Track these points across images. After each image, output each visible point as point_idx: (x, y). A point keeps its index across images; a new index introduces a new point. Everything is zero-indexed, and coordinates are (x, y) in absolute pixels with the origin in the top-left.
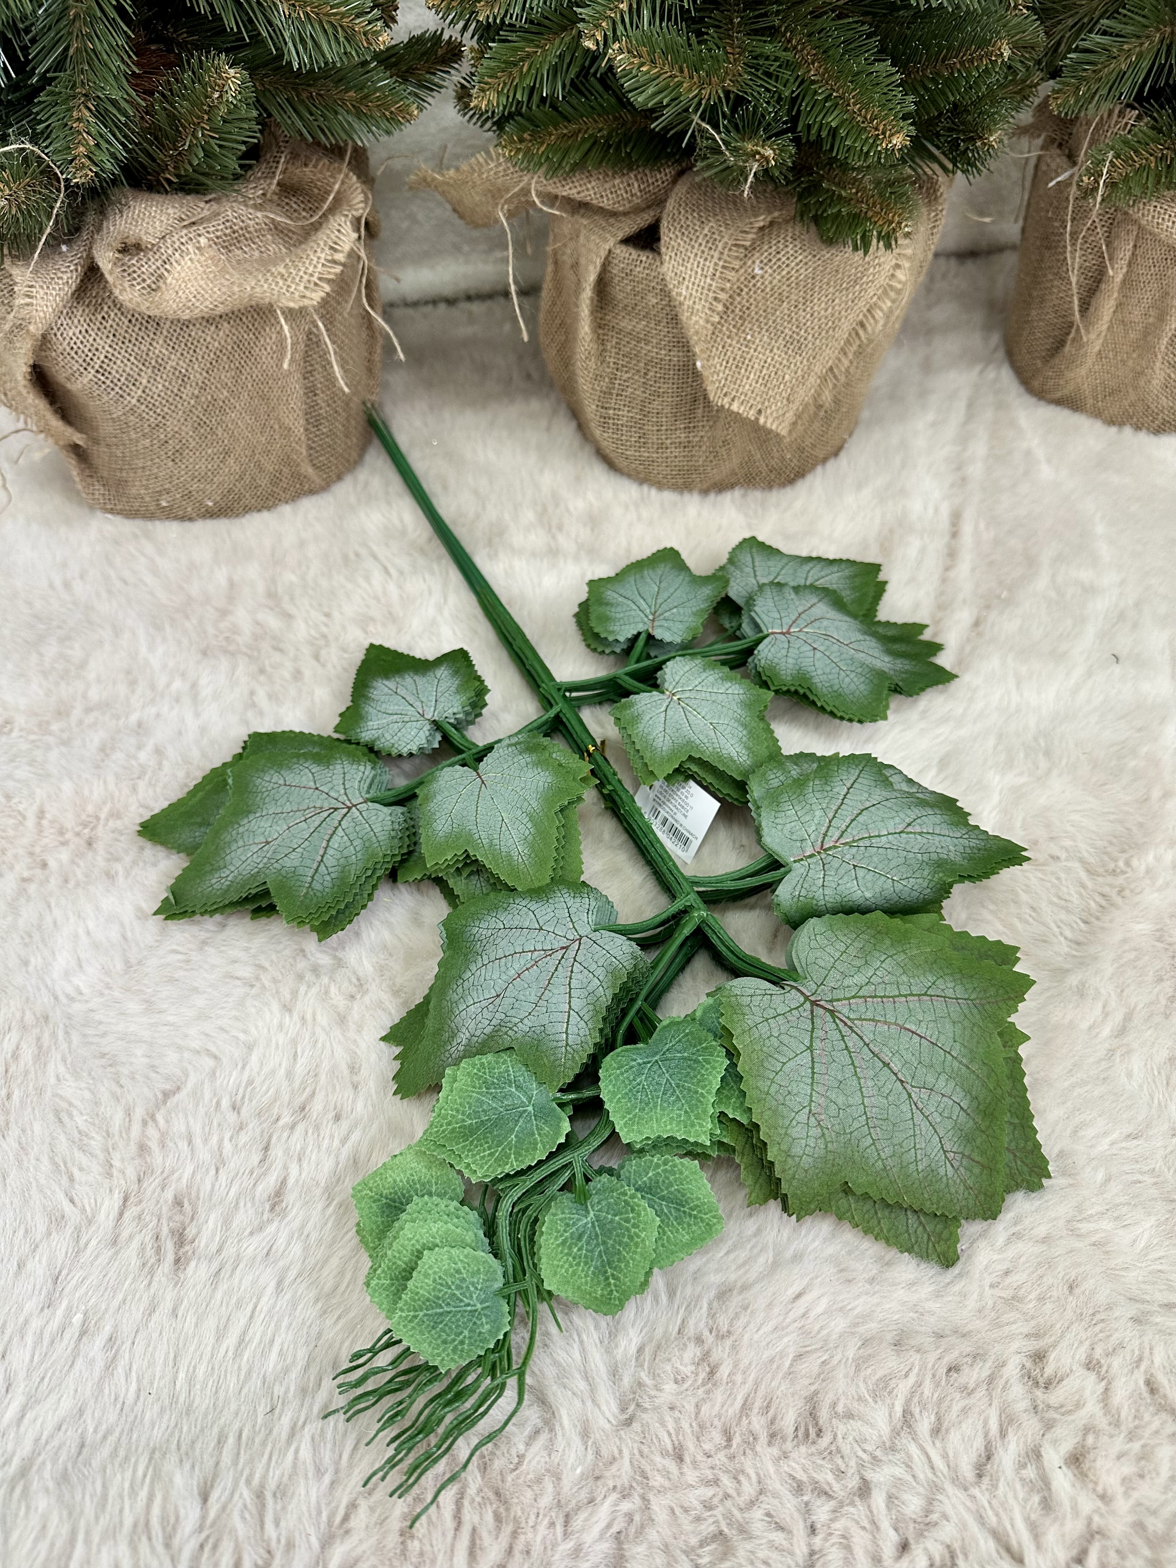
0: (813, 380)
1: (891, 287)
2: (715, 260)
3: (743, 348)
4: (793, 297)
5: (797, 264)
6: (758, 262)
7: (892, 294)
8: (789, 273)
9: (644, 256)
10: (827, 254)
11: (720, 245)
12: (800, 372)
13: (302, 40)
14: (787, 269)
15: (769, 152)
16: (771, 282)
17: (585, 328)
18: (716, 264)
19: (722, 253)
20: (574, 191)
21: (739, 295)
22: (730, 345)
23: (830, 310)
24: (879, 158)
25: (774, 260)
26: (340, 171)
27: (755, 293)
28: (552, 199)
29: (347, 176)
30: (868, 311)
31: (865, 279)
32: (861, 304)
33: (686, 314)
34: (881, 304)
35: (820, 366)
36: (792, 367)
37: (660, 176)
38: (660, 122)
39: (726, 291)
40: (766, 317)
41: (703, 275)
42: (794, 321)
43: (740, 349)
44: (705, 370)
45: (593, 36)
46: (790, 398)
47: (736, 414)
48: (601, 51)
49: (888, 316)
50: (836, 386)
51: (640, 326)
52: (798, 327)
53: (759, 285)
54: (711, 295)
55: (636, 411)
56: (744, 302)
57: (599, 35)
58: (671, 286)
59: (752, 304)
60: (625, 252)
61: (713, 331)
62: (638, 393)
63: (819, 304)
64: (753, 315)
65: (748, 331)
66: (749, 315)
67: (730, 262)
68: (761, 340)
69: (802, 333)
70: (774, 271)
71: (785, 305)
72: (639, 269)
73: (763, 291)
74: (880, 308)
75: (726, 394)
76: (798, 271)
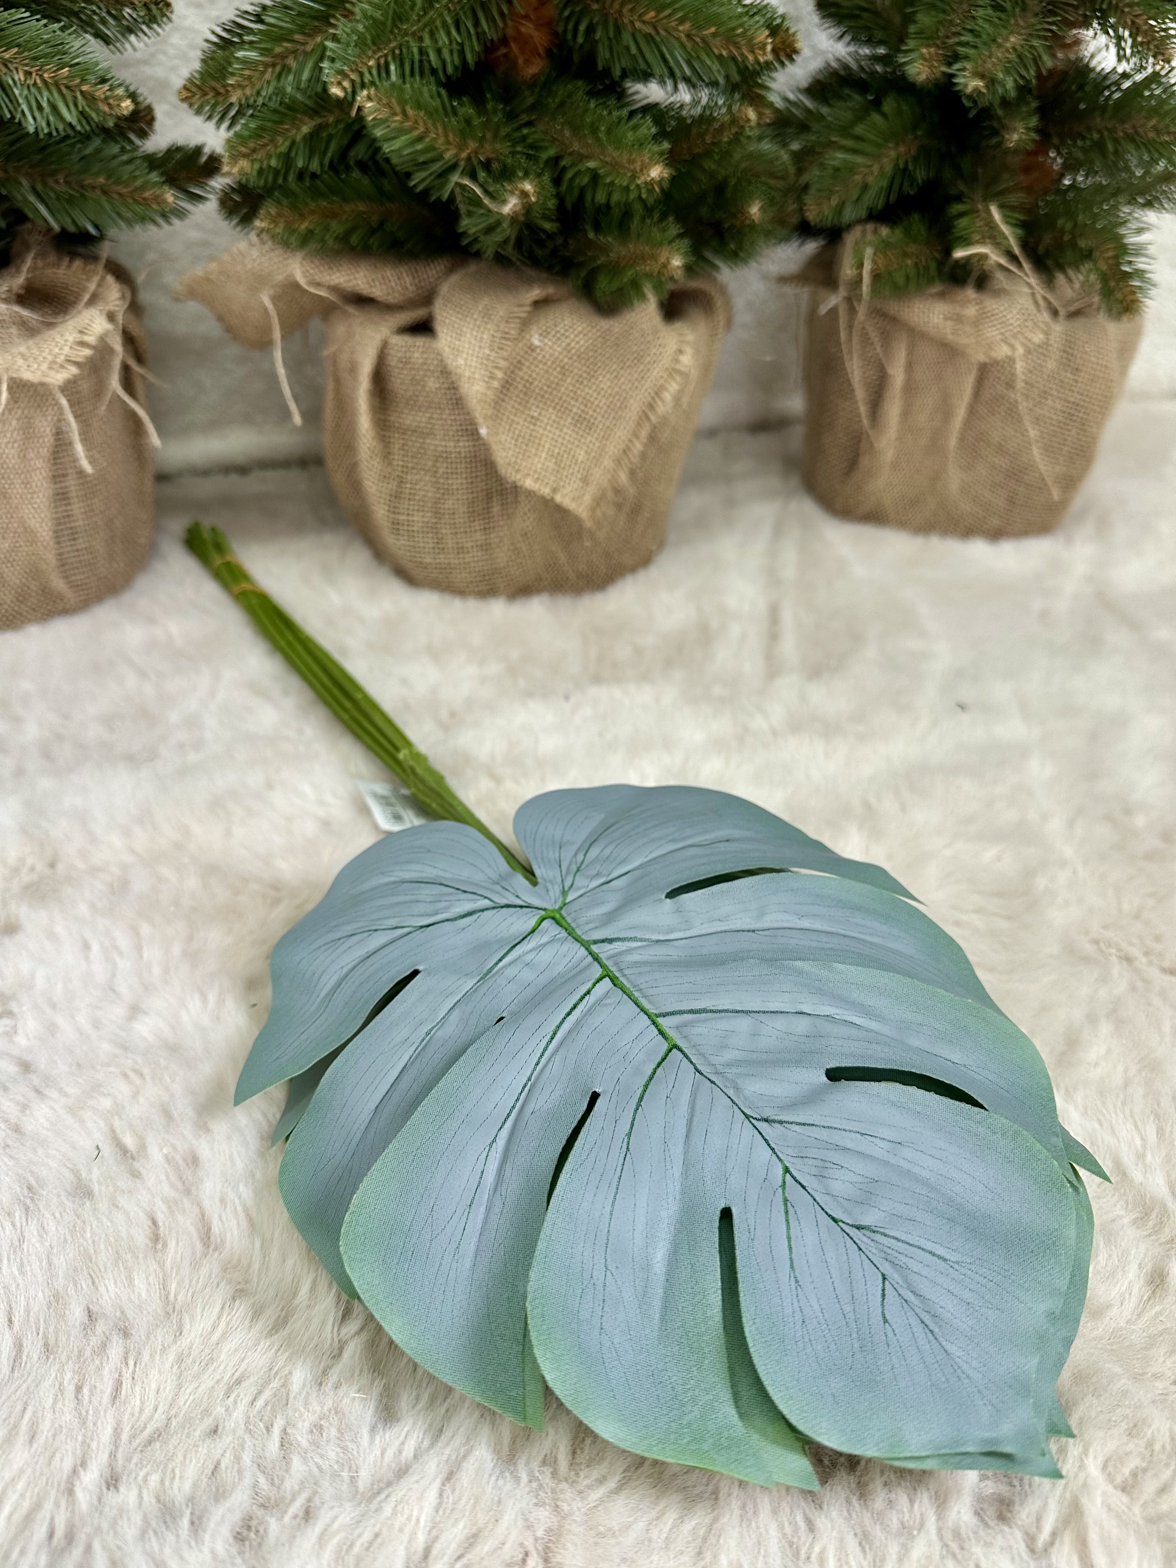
0: (608, 463)
1: (678, 371)
2: (492, 332)
3: (532, 427)
4: (576, 371)
5: (576, 336)
6: (537, 336)
7: (678, 378)
8: (569, 344)
9: (420, 341)
10: (605, 324)
11: (496, 319)
12: (593, 454)
13: (40, 108)
14: (568, 341)
15: (528, 187)
16: (551, 355)
17: (364, 422)
18: (493, 336)
19: (497, 326)
20: (342, 279)
21: (520, 369)
22: (518, 424)
23: (616, 389)
24: (640, 194)
25: (553, 333)
26: (95, 272)
28: (318, 285)
29: (103, 279)
30: (656, 393)
31: (648, 359)
32: (648, 384)
33: (467, 386)
34: (668, 386)
35: (613, 448)
36: (585, 447)
37: (432, 271)
38: (419, 181)
39: (505, 359)
40: (551, 394)
41: (480, 347)
42: (580, 399)
43: (528, 428)
44: (492, 441)
45: (339, 83)
46: (585, 481)
47: (530, 493)
48: (350, 98)
49: (677, 399)
50: (632, 473)
51: (424, 419)
52: (586, 405)
53: (540, 358)
54: (491, 364)
55: (429, 515)
56: (526, 377)
57: (346, 84)
58: (449, 362)
59: (535, 379)
60: (400, 342)
61: (496, 403)
62: (430, 495)
63: (605, 382)
64: (537, 390)
65: (534, 408)
66: (533, 391)
67: (506, 333)
68: (549, 419)
69: (591, 412)
70: (554, 343)
71: (569, 380)
72: (416, 355)
73: (545, 364)
74: (667, 391)
75: (518, 471)
76: (578, 342)
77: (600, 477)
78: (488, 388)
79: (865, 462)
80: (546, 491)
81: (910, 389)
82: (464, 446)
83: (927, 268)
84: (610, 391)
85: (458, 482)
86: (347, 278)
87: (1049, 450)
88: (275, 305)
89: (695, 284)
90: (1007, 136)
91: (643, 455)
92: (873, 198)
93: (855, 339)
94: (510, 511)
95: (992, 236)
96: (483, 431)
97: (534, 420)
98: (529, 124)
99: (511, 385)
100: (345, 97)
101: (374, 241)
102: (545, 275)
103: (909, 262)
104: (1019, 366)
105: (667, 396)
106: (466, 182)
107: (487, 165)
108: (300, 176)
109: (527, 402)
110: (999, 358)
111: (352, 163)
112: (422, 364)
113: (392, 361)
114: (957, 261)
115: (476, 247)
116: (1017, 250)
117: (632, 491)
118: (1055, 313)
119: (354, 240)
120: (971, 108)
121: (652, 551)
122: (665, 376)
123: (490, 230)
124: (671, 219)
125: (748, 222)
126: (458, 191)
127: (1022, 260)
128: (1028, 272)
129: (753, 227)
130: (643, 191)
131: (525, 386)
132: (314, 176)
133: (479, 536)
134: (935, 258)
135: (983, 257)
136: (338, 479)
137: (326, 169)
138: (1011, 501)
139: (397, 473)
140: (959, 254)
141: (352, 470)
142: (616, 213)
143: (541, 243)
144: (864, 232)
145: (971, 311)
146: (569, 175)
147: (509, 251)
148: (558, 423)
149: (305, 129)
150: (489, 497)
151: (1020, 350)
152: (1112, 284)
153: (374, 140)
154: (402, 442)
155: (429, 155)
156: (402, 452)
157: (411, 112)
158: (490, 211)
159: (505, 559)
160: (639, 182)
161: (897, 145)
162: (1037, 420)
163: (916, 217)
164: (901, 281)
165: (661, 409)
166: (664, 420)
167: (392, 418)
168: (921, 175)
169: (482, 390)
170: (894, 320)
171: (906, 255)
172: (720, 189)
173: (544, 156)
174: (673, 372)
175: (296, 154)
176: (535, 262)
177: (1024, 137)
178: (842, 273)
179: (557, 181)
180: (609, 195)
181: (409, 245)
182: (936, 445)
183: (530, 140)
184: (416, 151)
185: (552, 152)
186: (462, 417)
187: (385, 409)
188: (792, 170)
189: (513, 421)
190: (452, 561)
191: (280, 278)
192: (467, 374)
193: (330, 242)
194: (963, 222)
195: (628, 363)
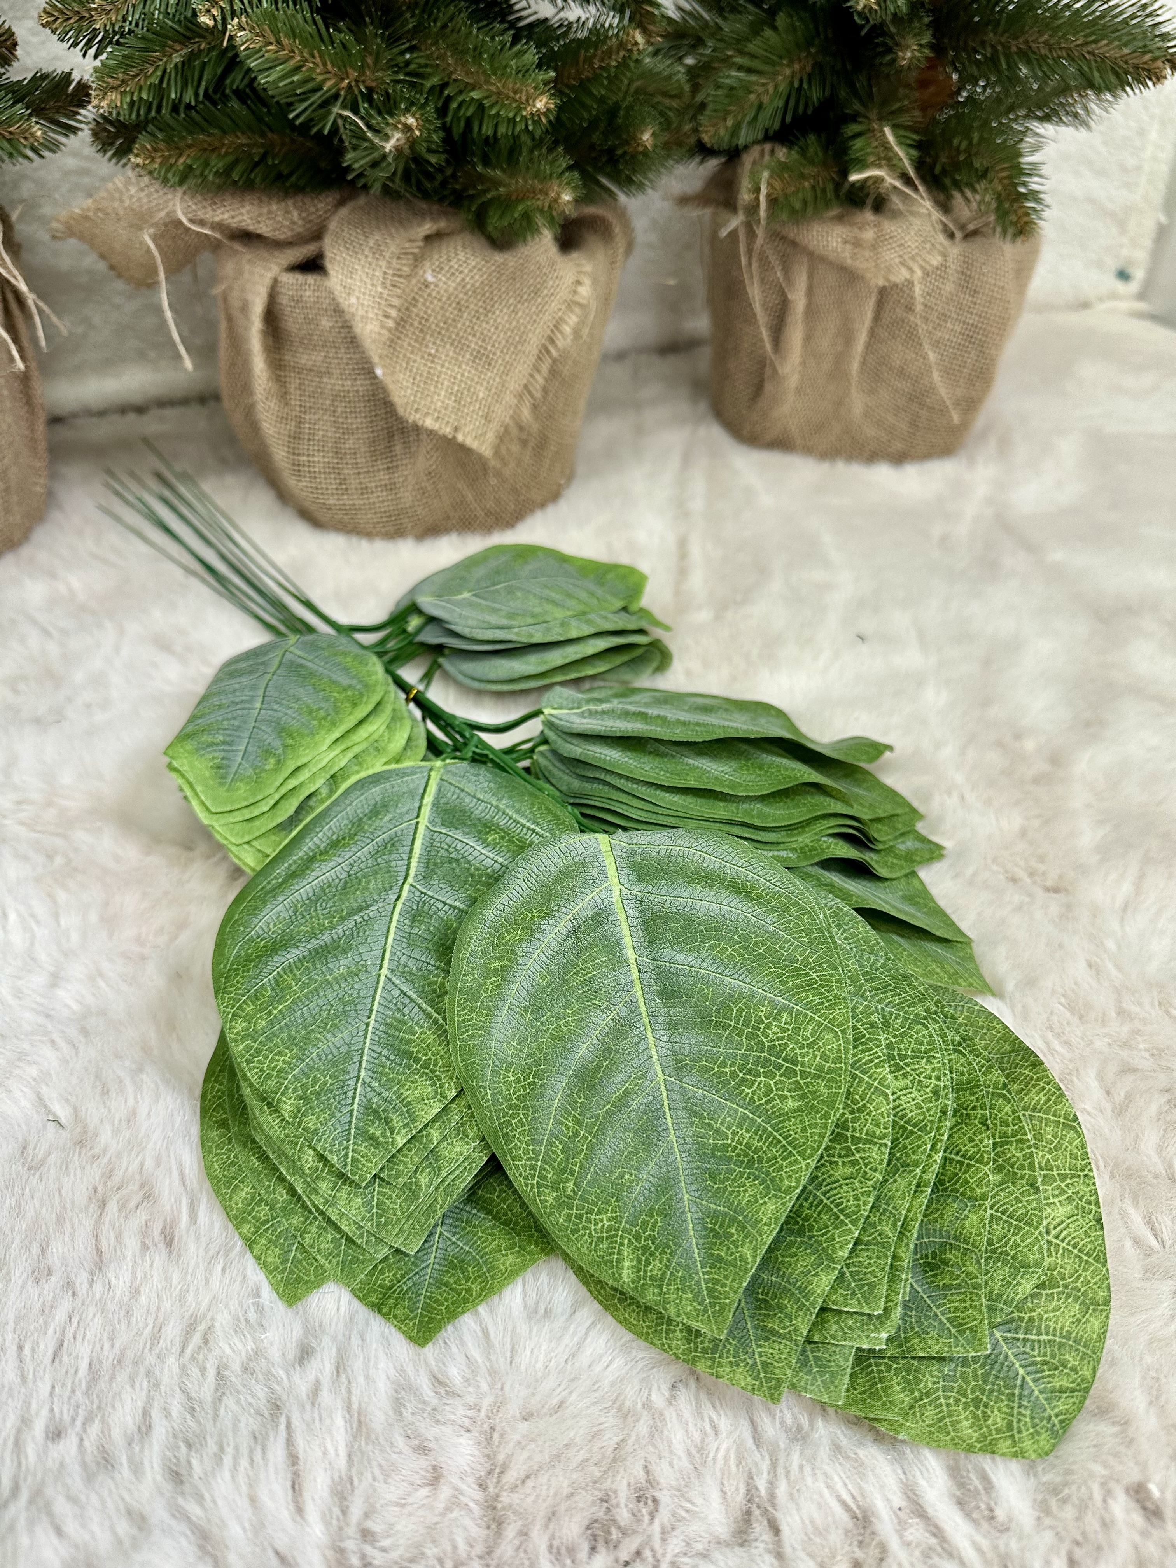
0: (509, 399)
1: (577, 303)
2: (384, 269)
3: (429, 364)
4: (472, 306)
5: (470, 271)
6: (430, 271)
7: (577, 310)
8: (463, 280)
9: (311, 279)
10: (499, 258)
11: (387, 255)
12: (493, 390)
14: (462, 276)
15: (411, 121)
16: (446, 291)
17: (259, 364)
18: (385, 273)
19: (389, 262)
20: (226, 216)
21: (415, 306)
22: (415, 361)
23: (514, 323)
24: (527, 126)
25: (447, 268)
27: (432, 303)
28: (202, 223)
30: (555, 326)
31: (546, 292)
32: (547, 317)
33: (360, 325)
34: (566, 318)
35: (514, 384)
36: (485, 384)
37: (321, 204)
38: (298, 113)
39: (399, 297)
40: (448, 330)
41: (373, 285)
42: (478, 334)
43: (425, 365)
44: (388, 382)
45: (208, 11)
46: (487, 418)
47: (431, 433)
48: (220, 27)
49: (577, 332)
50: (535, 407)
51: (320, 359)
52: (484, 341)
53: (434, 294)
54: (383, 303)
55: (331, 455)
56: (422, 314)
57: (214, 11)
58: (341, 300)
59: (430, 316)
60: (289, 279)
61: (392, 341)
62: (329, 434)
63: (502, 316)
64: (433, 326)
65: (430, 345)
66: (429, 328)
67: (399, 270)
68: (447, 355)
69: (489, 348)
70: (448, 279)
71: (465, 315)
72: (308, 293)
73: (440, 300)
74: (567, 323)
75: (417, 410)
76: (472, 277)
77: (502, 414)
78: (383, 326)
79: (769, 387)
80: (447, 431)
81: (811, 312)
82: (362, 385)
83: (824, 190)
84: (507, 326)
85: (357, 422)
86: (232, 213)
87: (947, 372)
88: (157, 245)
89: (590, 210)
90: (900, 54)
91: (545, 390)
92: (769, 119)
93: (755, 265)
94: (413, 450)
95: (888, 160)
96: (379, 372)
97: (433, 357)
98: (411, 49)
99: (406, 322)
100: (215, 26)
101: (257, 175)
102: (435, 207)
103: (806, 184)
104: (918, 289)
105: (567, 329)
106: (348, 113)
107: (368, 97)
108: (175, 109)
109: (424, 339)
110: (898, 281)
111: (228, 91)
112: (314, 303)
113: (284, 300)
114: (853, 184)
115: (361, 182)
116: (912, 173)
117: (535, 427)
118: (952, 236)
119: (235, 176)
120: (863, 26)
121: (560, 485)
122: (563, 307)
123: (375, 164)
124: (561, 149)
125: (641, 149)
126: (340, 122)
127: (917, 182)
128: (924, 195)
129: (646, 153)
130: (530, 122)
131: (420, 323)
132: (188, 107)
133: (383, 476)
134: (833, 179)
135: (879, 180)
136: (237, 418)
137: (201, 98)
138: (913, 424)
139: (294, 413)
140: (854, 177)
141: (250, 411)
142: (504, 145)
143: (430, 177)
144: (762, 153)
145: (869, 235)
146: (454, 105)
147: (398, 185)
148: (457, 360)
149: (177, 58)
150: (391, 436)
151: (919, 273)
152: (1007, 205)
153: (249, 70)
154: (298, 381)
155: (310, 86)
156: (298, 392)
157: (285, 41)
158: (373, 143)
159: (410, 499)
160: (524, 113)
161: (792, 61)
162: (936, 344)
163: (812, 138)
164: (798, 205)
165: (560, 343)
166: (565, 354)
167: (287, 357)
168: (816, 95)
169: (377, 329)
170: (794, 244)
171: (802, 176)
172: (612, 113)
173: (428, 84)
174: (571, 305)
175: (169, 84)
176: (426, 195)
177: (917, 54)
178: (740, 197)
179: (442, 112)
180: (496, 127)
181: (293, 179)
182: (838, 372)
183: (412, 67)
184: (293, 82)
185: (435, 80)
186: (358, 356)
187: (279, 349)
188: (687, 88)
189: (409, 358)
190: (357, 502)
191: (163, 214)
192: (361, 312)
193: (210, 177)
194: (858, 143)
195: (525, 297)
